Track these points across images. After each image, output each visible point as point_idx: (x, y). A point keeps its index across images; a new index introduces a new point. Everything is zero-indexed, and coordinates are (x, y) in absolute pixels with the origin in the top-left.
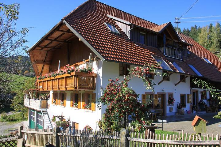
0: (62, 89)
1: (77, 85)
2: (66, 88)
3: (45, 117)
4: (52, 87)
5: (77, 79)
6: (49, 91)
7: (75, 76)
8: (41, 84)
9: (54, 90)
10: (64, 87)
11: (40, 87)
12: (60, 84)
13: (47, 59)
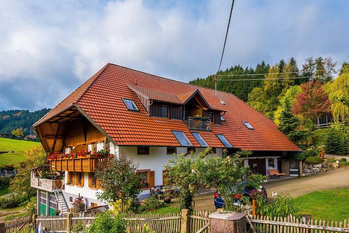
0: (78, 170)
1: (92, 168)
2: (82, 169)
3: (59, 199)
4: (67, 168)
5: (92, 162)
6: (64, 172)
7: (90, 159)
8: (53, 163)
9: (70, 170)
10: (80, 168)
11: (52, 166)
12: (75, 165)
13: (60, 133)
